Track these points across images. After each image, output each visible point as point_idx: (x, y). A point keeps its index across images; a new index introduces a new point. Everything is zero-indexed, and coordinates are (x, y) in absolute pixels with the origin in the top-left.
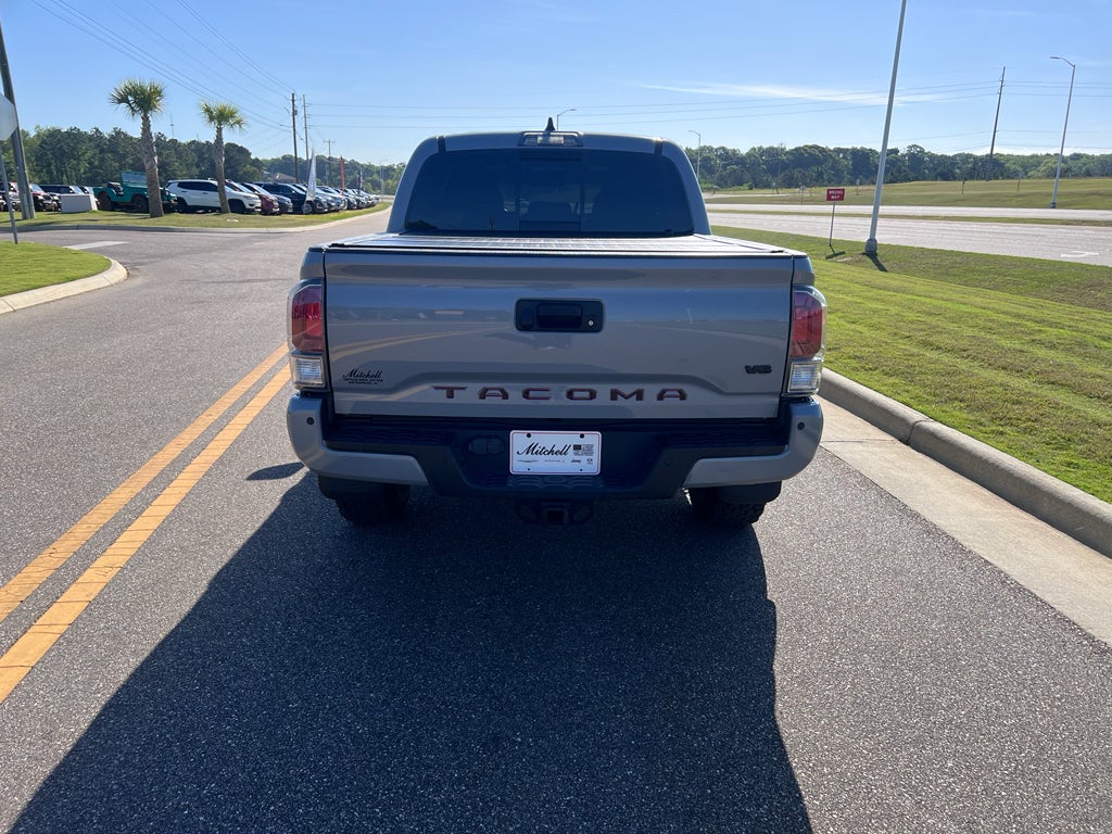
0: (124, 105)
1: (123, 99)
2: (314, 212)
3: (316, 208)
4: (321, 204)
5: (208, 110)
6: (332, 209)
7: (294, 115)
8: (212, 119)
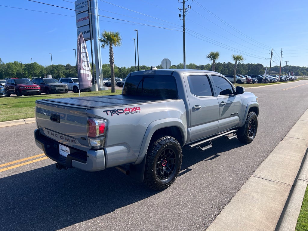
0: (209, 58)
1: (209, 57)
2: (265, 83)
3: (266, 82)
4: (268, 80)
5: (234, 57)
6: (271, 82)
7: (271, 55)
8: (235, 59)
